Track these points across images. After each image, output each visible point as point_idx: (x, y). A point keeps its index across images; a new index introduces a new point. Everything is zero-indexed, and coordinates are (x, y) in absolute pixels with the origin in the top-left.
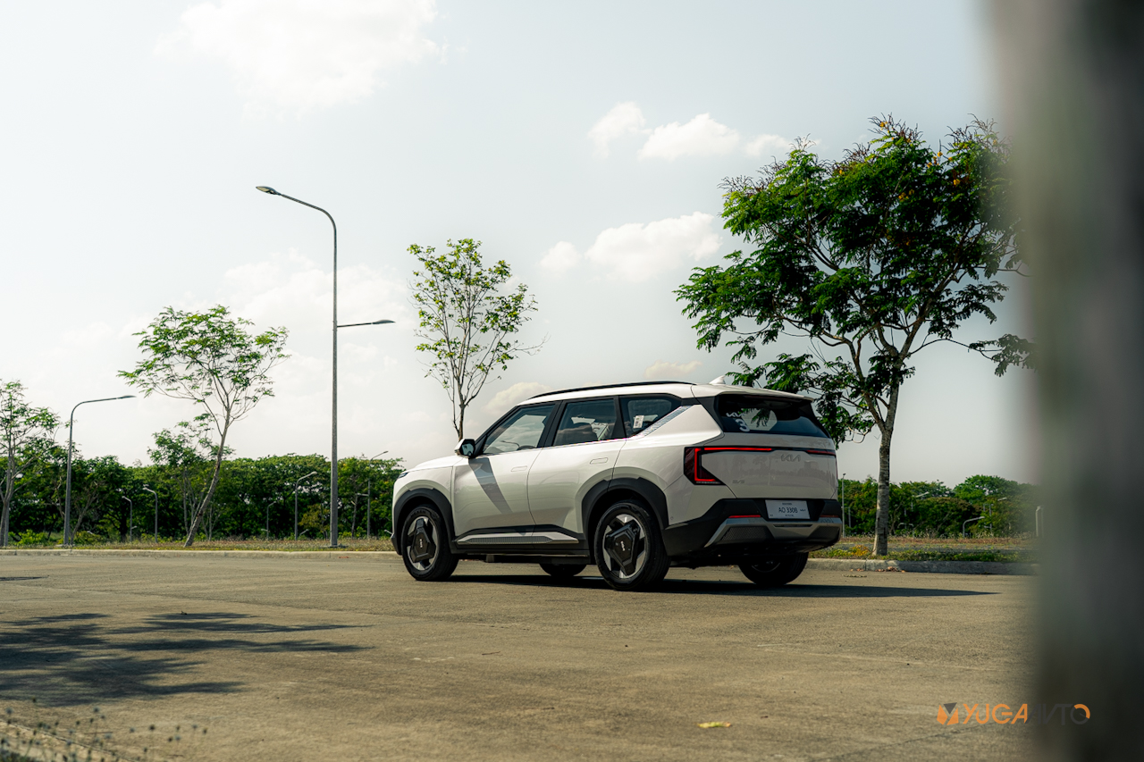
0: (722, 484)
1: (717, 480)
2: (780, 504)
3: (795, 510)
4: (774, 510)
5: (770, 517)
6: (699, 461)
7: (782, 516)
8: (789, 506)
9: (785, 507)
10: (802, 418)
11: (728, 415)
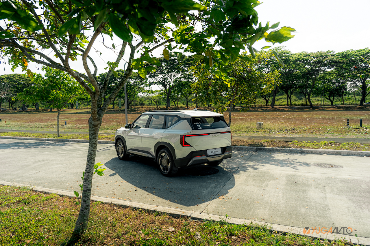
0: (192, 147)
1: (190, 145)
2: (212, 150)
3: (217, 151)
4: (209, 153)
5: (208, 155)
6: (185, 139)
7: (213, 154)
8: (215, 151)
9: (213, 151)
10: (221, 121)
11: (195, 124)
